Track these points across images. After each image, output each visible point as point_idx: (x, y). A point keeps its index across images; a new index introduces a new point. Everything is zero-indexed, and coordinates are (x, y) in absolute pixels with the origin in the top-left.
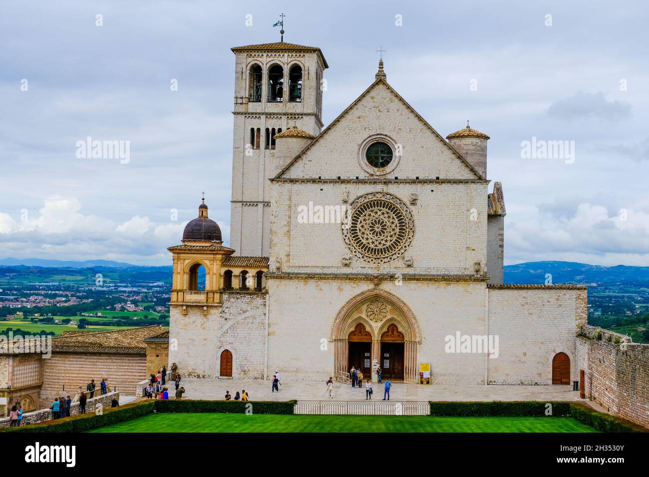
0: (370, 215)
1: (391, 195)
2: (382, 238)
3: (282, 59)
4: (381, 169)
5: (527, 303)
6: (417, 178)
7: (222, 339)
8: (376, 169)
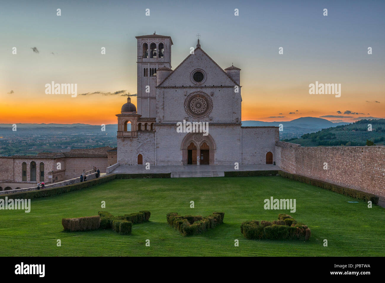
0: (195, 100)
1: (203, 93)
2: (200, 109)
3: (156, 41)
4: (199, 82)
5: (256, 134)
6: (214, 86)
7: (138, 150)
8: (197, 82)
